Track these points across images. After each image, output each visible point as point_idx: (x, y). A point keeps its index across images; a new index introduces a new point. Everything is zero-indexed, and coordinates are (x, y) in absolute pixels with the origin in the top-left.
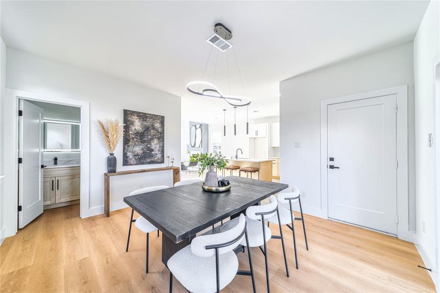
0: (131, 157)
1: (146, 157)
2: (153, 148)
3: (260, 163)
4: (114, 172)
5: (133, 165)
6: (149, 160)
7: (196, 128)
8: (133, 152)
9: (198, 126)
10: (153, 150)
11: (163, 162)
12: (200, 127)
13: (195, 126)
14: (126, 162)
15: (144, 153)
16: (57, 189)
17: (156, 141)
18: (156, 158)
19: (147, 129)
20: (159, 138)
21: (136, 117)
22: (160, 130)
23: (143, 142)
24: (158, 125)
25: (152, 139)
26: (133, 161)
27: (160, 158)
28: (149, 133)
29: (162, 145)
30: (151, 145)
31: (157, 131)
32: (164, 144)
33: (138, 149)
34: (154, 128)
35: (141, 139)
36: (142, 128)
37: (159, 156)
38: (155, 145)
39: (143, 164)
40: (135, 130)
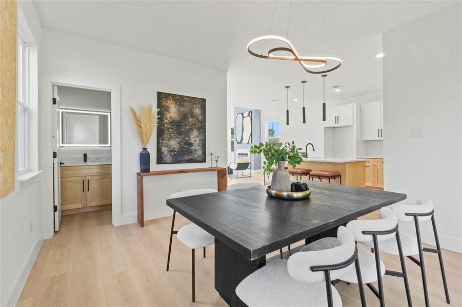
0: (166, 153)
1: (183, 154)
2: (192, 141)
3: (345, 164)
4: (148, 171)
5: (168, 163)
6: (187, 158)
7: (243, 117)
8: (168, 147)
9: (246, 114)
10: (191, 145)
11: (204, 161)
12: (249, 115)
13: (242, 114)
14: (160, 161)
15: (181, 148)
16: (87, 190)
17: (195, 133)
18: (196, 156)
19: (184, 116)
20: (198, 129)
21: (171, 102)
22: (200, 117)
23: (180, 134)
24: (197, 111)
25: (191, 130)
26: (168, 158)
27: (201, 155)
28: (187, 122)
29: (203, 137)
30: (189, 138)
31: (197, 118)
32: (205, 137)
33: (174, 143)
34: (193, 115)
35: (178, 130)
36: (179, 116)
37: (200, 152)
38: (194, 137)
39: (180, 162)
40: (171, 118)
